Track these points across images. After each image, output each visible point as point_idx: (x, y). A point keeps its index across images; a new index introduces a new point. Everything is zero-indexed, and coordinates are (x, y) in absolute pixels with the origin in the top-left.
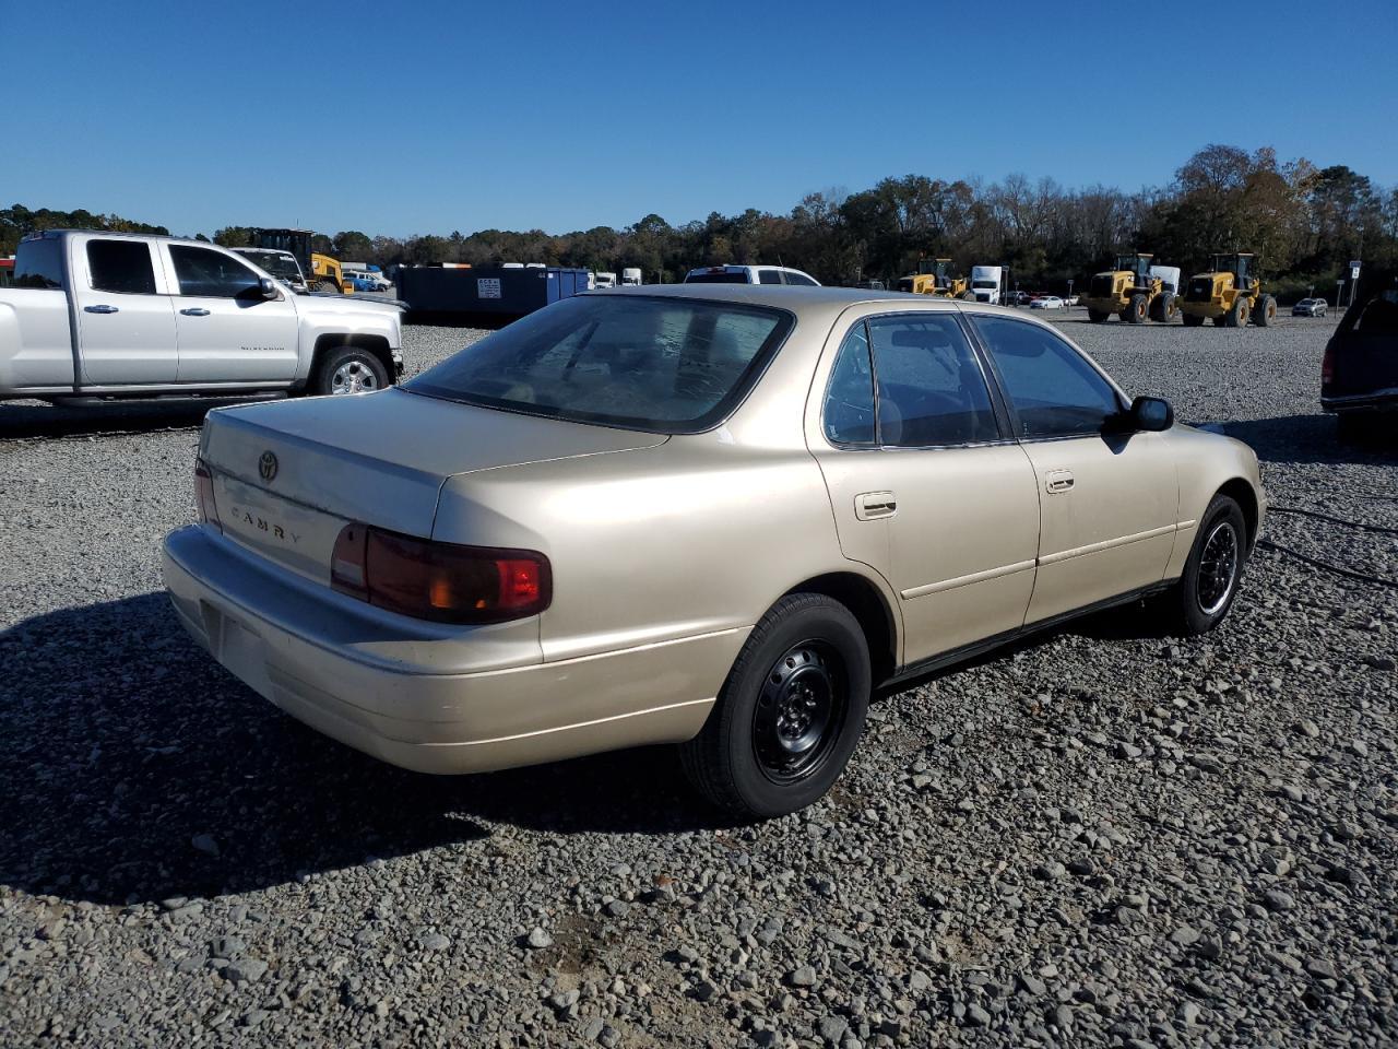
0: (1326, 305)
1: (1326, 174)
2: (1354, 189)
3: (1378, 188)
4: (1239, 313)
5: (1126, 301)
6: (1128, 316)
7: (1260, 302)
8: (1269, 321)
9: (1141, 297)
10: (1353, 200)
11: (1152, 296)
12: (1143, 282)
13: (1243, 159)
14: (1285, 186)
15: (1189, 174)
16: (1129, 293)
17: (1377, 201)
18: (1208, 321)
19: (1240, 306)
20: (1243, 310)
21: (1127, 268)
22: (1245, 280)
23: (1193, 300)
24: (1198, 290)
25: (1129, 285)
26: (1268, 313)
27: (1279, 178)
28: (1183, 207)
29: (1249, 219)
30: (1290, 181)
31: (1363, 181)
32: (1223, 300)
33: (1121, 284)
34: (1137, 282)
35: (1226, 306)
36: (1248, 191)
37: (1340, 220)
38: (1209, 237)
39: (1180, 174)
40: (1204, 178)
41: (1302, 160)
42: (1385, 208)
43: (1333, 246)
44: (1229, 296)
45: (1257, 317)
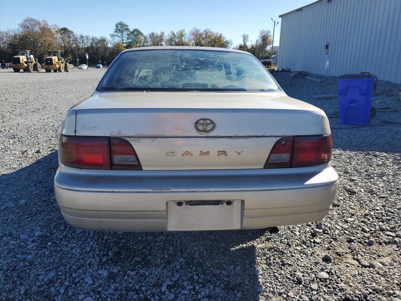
0: (73, 66)
1: (62, 29)
2: (70, 34)
3: (76, 34)
4: (61, 68)
5: (26, 65)
6: (27, 70)
7: (66, 65)
8: (69, 70)
9: (30, 64)
10: (71, 37)
11: (33, 63)
12: (29, 59)
13: (39, 23)
14: (51, 32)
15: (24, 26)
16: (26, 63)
17: (76, 38)
18: (52, 71)
19: (61, 66)
20: (62, 67)
21: (23, 55)
22: (61, 59)
23: (48, 65)
24: (49, 62)
25: (25, 60)
26: (68, 68)
27: (50, 30)
28: (23, 36)
29: (45, 41)
30: (53, 31)
31: (72, 32)
32: (57, 65)
33: (23, 60)
34: (27, 59)
35: (58, 66)
36: (42, 32)
37: (69, 43)
38: (34, 46)
39: (20, 26)
40: (28, 27)
41: (55, 25)
42: (79, 40)
43: (68, 49)
44: (58, 63)
45: (66, 70)
